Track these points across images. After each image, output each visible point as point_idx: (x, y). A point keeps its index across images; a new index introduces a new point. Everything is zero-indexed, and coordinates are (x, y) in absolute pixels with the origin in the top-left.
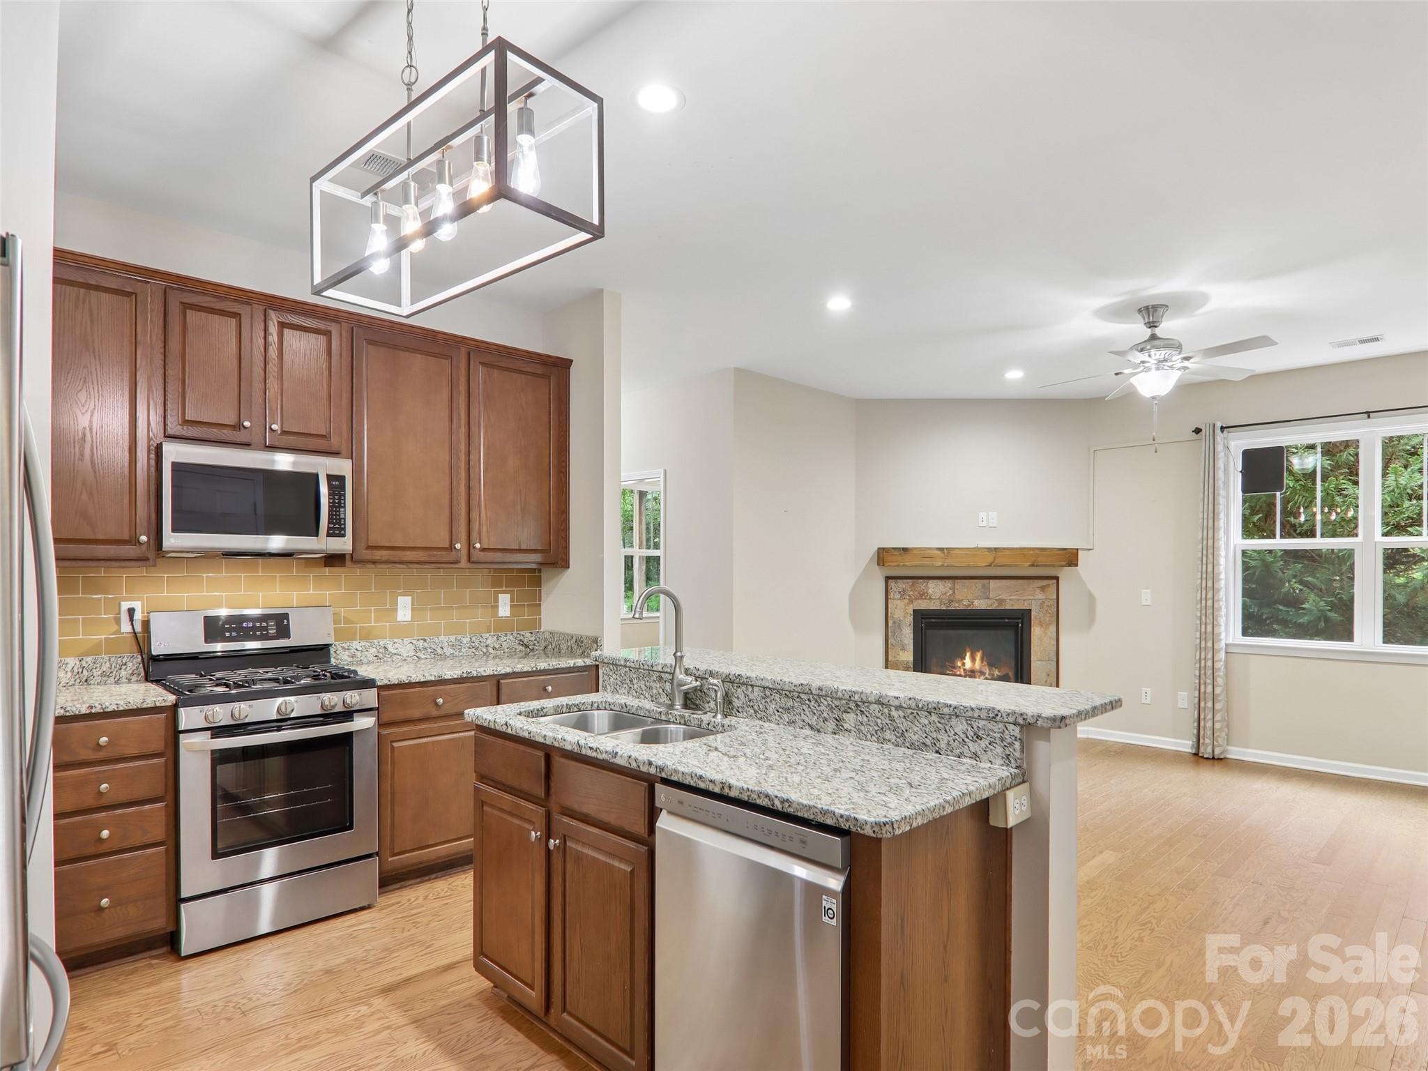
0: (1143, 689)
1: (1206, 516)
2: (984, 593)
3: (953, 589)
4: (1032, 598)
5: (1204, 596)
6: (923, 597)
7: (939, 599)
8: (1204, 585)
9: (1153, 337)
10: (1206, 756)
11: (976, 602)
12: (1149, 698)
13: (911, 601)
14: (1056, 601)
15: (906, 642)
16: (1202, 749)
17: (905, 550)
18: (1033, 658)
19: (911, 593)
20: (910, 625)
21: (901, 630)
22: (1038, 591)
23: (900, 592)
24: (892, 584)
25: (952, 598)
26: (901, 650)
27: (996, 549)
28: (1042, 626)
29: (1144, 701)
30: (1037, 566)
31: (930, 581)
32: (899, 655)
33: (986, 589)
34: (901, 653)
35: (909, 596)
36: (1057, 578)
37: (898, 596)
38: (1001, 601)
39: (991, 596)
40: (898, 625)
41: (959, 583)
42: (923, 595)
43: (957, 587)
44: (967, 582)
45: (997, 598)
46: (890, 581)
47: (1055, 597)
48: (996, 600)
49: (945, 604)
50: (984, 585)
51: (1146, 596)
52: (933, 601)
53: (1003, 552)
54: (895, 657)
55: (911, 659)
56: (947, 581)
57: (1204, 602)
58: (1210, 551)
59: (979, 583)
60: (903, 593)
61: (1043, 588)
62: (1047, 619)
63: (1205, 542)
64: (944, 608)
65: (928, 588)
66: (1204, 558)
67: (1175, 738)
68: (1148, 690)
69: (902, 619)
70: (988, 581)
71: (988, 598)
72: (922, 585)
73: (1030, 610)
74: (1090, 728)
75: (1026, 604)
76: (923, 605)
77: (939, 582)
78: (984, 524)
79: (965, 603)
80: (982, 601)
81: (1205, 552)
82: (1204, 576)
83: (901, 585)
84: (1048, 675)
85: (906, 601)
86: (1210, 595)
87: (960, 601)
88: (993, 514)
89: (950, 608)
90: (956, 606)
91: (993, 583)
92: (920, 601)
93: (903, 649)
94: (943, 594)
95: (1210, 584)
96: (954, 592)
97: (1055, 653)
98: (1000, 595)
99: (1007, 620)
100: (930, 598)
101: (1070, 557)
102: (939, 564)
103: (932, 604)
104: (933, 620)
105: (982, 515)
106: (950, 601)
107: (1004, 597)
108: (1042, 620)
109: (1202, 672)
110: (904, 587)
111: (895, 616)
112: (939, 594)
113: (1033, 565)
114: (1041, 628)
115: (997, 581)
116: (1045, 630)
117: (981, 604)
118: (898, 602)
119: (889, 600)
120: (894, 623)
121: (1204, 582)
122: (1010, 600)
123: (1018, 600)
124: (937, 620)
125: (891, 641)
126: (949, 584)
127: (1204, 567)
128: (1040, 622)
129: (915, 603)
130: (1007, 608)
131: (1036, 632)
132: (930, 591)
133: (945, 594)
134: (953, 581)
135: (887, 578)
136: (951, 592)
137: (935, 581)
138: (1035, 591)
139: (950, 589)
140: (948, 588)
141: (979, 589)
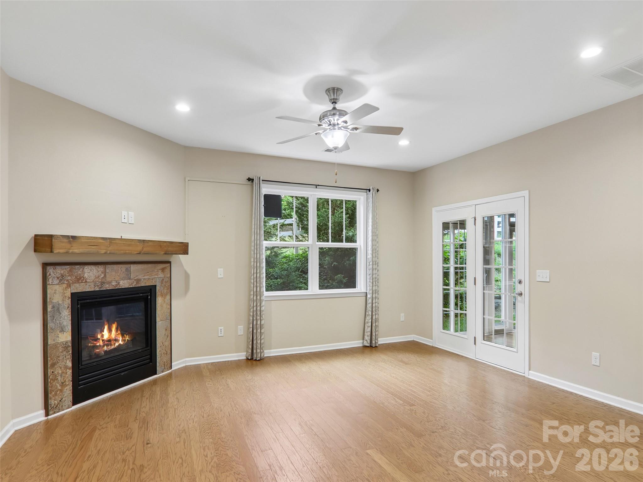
0: (219, 328)
1: (256, 227)
2: (127, 275)
3: (105, 273)
4: (157, 276)
5: (255, 271)
6: (80, 281)
7: (93, 282)
8: (255, 265)
9: (334, 108)
10: (258, 359)
11: (121, 283)
12: (222, 333)
13: (69, 286)
14: (169, 278)
15: (65, 323)
16: (255, 356)
17: (74, 238)
18: (158, 319)
19: (69, 278)
20: (68, 307)
21: (60, 314)
22: (160, 271)
23: (58, 278)
24: (50, 270)
25: (104, 280)
26: (61, 332)
27: (144, 241)
28: (162, 296)
29: (220, 335)
30: (168, 254)
31: (86, 267)
32: (58, 337)
33: (128, 271)
34: (60, 335)
35: (67, 281)
36: (170, 263)
37: (56, 281)
38: (138, 281)
39: (132, 277)
40: (57, 309)
41: (109, 268)
42: (80, 279)
43: (107, 271)
44: (115, 266)
45: (136, 278)
46: (48, 268)
47: (169, 276)
48: (135, 280)
49: (98, 286)
50: (127, 268)
51: (221, 273)
52: (88, 284)
53: (148, 243)
54: (54, 340)
55: (69, 338)
56: (100, 266)
57: (255, 275)
58: (258, 246)
59: (124, 267)
60: (61, 279)
61: (163, 270)
62: (165, 291)
63: (256, 242)
64: (97, 289)
65: (84, 273)
66: (255, 250)
67: (236, 353)
68: (222, 328)
69: (60, 302)
70: (129, 266)
71: (130, 279)
72: (78, 270)
73: (156, 285)
74: (187, 359)
75: (153, 282)
76: (80, 288)
77: (93, 267)
78: (125, 221)
79: (114, 283)
80: (125, 281)
81: (256, 247)
82: (255, 260)
83: (60, 271)
84: (166, 330)
85: (65, 286)
86: (258, 271)
87: (110, 283)
88: (132, 214)
89: (102, 289)
90: (107, 287)
91: (133, 267)
92: (77, 285)
93: (62, 331)
94: (96, 278)
95: (258, 265)
96: (105, 275)
97: (169, 314)
98: (137, 276)
99: (141, 295)
100: (86, 282)
101: (183, 248)
102: (103, 252)
103: (87, 286)
104: (88, 301)
105: (124, 213)
106: (102, 283)
107: (140, 277)
108: (162, 292)
109: (255, 313)
110: (62, 272)
111: (54, 301)
112: (93, 278)
113: (165, 254)
114: (162, 298)
115: (135, 265)
116: (164, 299)
117: (125, 284)
118: (57, 287)
119: (48, 286)
120: (53, 307)
121: (255, 264)
122: (144, 279)
123: (149, 279)
124: (91, 301)
125: (50, 325)
126: (101, 268)
127: (255, 255)
128: (161, 293)
129: (73, 287)
130: (142, 285)
131: (159, 300)
132: (86, 275)
133: (98, 277)
134: (105, 266)
135: (45, 265)
136: (103, 276)
137: (90, 267)
138: (158, 271)
139: (102, 273)
140: (100, 272)
141: (123, 272)
